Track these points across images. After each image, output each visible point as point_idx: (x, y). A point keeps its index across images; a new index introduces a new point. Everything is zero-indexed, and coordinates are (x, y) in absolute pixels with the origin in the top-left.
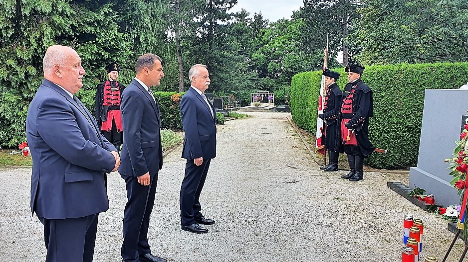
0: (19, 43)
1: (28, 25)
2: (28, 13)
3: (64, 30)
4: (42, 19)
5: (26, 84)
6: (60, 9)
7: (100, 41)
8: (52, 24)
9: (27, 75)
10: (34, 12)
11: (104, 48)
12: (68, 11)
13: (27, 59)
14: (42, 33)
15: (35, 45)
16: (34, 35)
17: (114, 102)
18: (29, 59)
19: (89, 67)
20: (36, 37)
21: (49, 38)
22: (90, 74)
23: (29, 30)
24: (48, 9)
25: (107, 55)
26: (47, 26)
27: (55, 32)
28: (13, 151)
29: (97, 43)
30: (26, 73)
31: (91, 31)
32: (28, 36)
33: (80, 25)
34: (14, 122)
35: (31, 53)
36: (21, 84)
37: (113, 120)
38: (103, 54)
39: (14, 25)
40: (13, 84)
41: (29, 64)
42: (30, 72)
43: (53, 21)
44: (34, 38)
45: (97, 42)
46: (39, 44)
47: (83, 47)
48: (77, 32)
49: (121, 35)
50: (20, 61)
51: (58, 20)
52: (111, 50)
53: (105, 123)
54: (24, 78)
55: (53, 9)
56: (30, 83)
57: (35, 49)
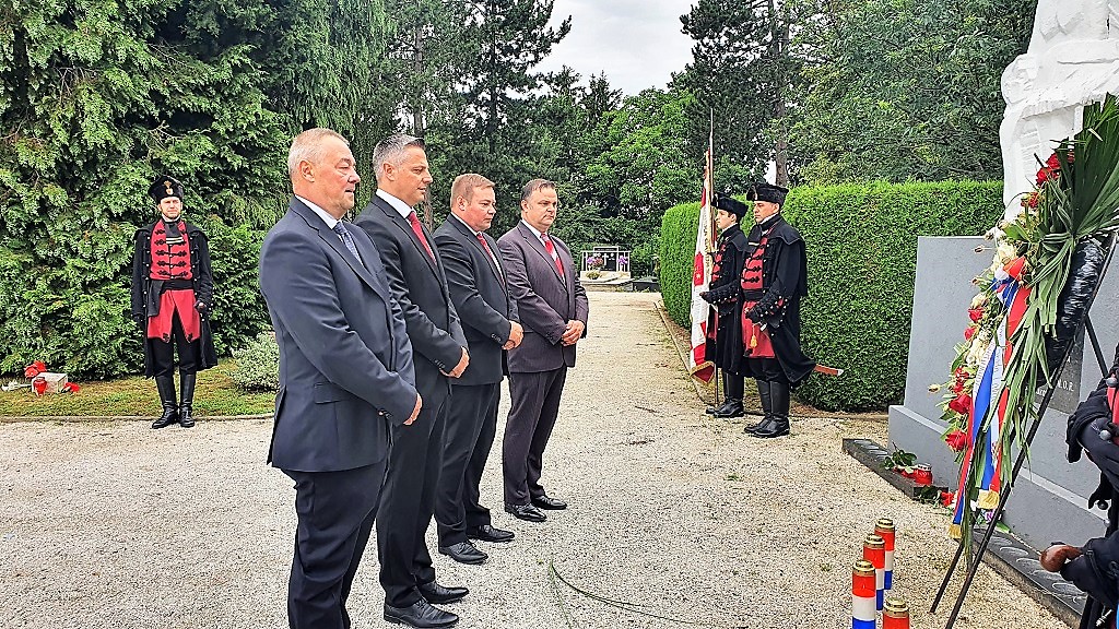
0: (25, 131)
1: (45, 89)
2: (42, 61)
3: (135, 104)
4: (80, 76)
5: (42, 225)
6: (122, 55)
7: (222, 130)
8: (105, 88)
9: (44, 206)
10: (60, 61)
11: (232, 145)
12: (143, 57)
13: (43, 167)
14: (79, 109)
15: (62, 136)
16: (59, 112)
17: (177, 271)
18: (49, 170)
19: (196, 189)
20: (64, 116)
21: (96, 119)
22: (199, 205)
23: (48, 102)
24: (92, 53)
25: (237, 161)
26: (90, 92)
27: (112, 108)
28: (10, 384)
29: (214, 134)
30: (42, 202)
31: (200, 107)
32: (46, 115)
33: (174, 92)
34: (13, 315)
35: (55, 155)
36: (31, 226)
37: (176, 314)
38: (229, 160)
39: (11, 89)
40: (10, 225)
41: (51, 180)
42: (51, 198)
43: (107, 82)
44: (60, 120)
45: (215, 131)
46: (72, 134)
47: (182, 143)
48: (168, 108)
49: (271, 115)
50: (27, 175)
51: (119, 79)
52: (249, 150)
53: (156, 320)
54: (35, 212)
55: (106, 53)
56: (53, 223)
57: (64, 146)
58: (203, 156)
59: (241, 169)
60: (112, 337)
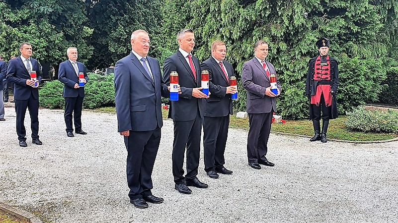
1: (283, 4)
5: (277, 58)
7: (350, 15)
15: (287, 22)
16: (286, 13)
17: (324, 77)
18: (281, 36)
19: (337, 42)
20: (288, 15)
21: (299, 15)
22: (338, 48)
23: (283, 9)
25: (355, 29)
26: (298, 4)
27: (306, 9)
29: (346, 18)
30: (278, 49)
31: (341, 6)
32: (282, 15)
35: (284, 30)
37: (322, 94)
38: (352, 28)
39: (271, 6)
42: (281, 48)
47: (332, 22)
48: (328, 7)
49: (372, 7)
50: (274, 39)
52: (361, 23)
53: (314, 97)
56: (281, 57)
57: (287, 27)
58: (341, 28)
59: (357, 32)
60: (298, 103)
